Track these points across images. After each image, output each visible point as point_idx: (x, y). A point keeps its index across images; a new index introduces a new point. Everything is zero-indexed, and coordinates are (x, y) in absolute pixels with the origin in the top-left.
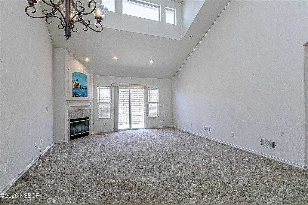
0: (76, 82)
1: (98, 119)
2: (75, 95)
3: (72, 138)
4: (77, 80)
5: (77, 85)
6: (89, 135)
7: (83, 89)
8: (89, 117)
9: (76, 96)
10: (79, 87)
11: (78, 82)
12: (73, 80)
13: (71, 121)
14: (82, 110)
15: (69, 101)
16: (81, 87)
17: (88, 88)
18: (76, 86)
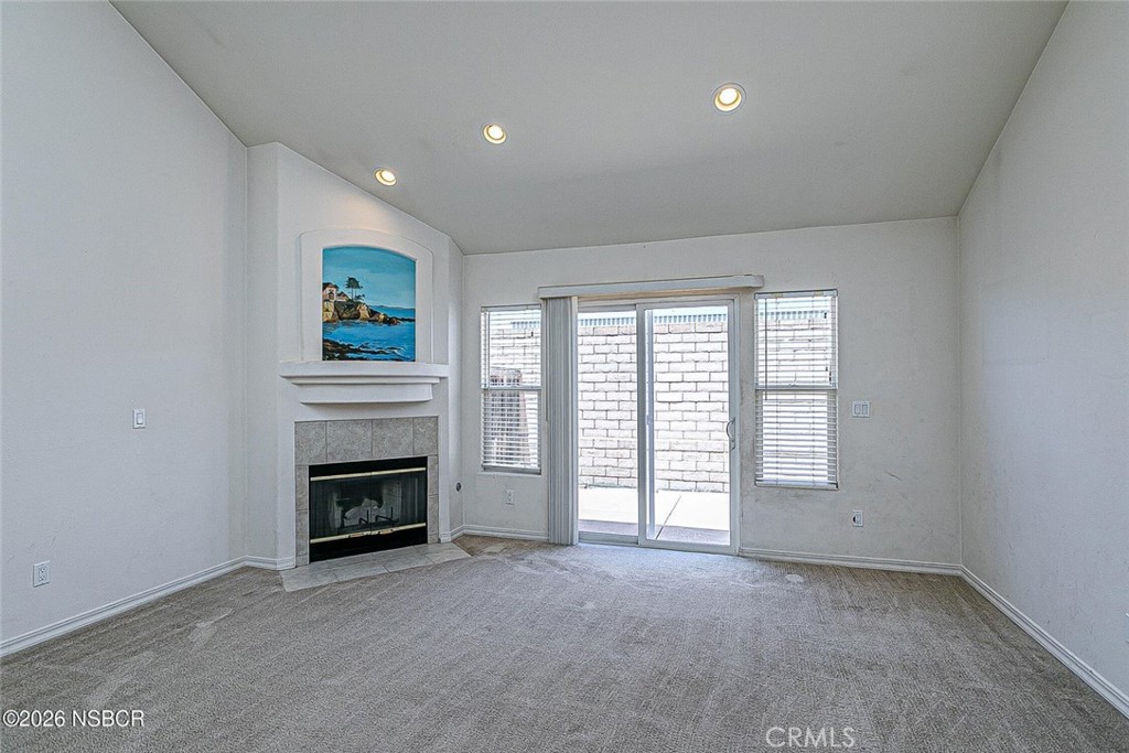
0: (347, 291)
1: (485, 469)
2: (333, 351)
3: (318, 553)
4: (352, 283)
5: (352, 305)
6: (426, 542)
7: (389, 321)
8: (426, 458)
9: (342, 358)
10: (364, 313)
11: (357, 292)
12: (325, 285)
13: (314, 471)
14: (380, 423)
15: (302, 381)
16: (373, 313)
17: (418, 316)
18: (346, 311)
